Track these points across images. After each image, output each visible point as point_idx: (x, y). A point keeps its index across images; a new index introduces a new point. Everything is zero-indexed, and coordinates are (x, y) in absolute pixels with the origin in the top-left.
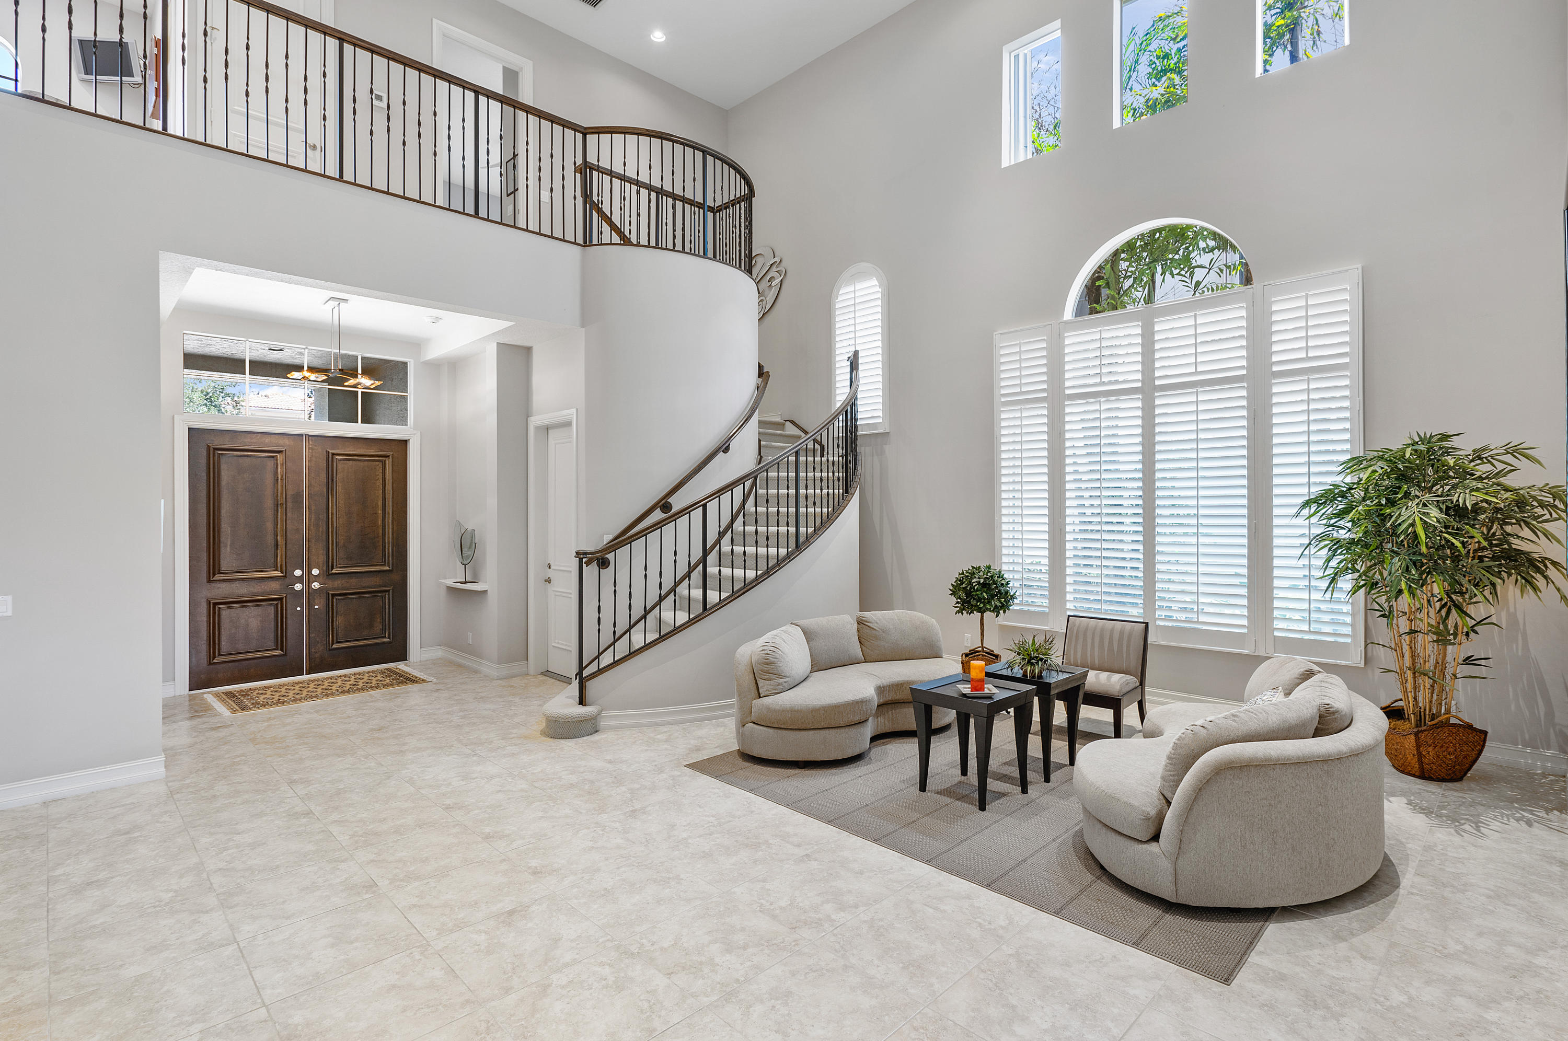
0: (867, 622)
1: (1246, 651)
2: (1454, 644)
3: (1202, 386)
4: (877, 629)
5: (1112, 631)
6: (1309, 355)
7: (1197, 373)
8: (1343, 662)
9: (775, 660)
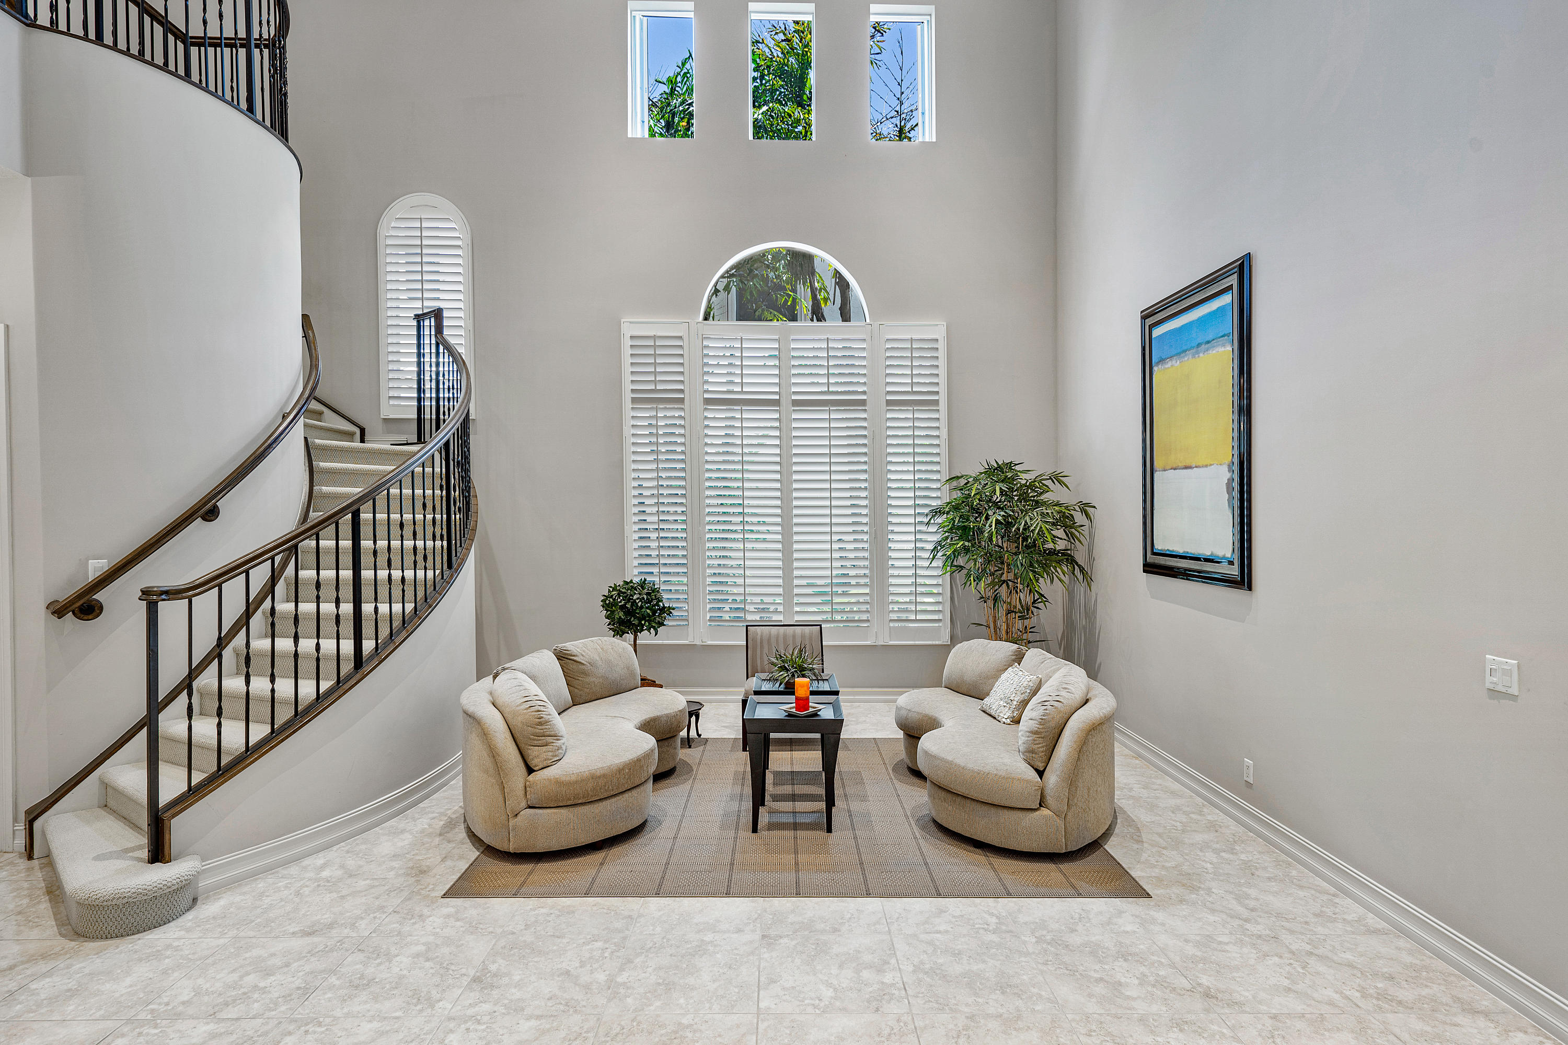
0: (572, 656)
1: (868, 643)
2: (1028, 618)
3: (832, 406)
4: (585, 663)
5: (794, 636)
6: (914, 390)
7: (828, 392)
8: (937, 643)
9: (549, 717)
